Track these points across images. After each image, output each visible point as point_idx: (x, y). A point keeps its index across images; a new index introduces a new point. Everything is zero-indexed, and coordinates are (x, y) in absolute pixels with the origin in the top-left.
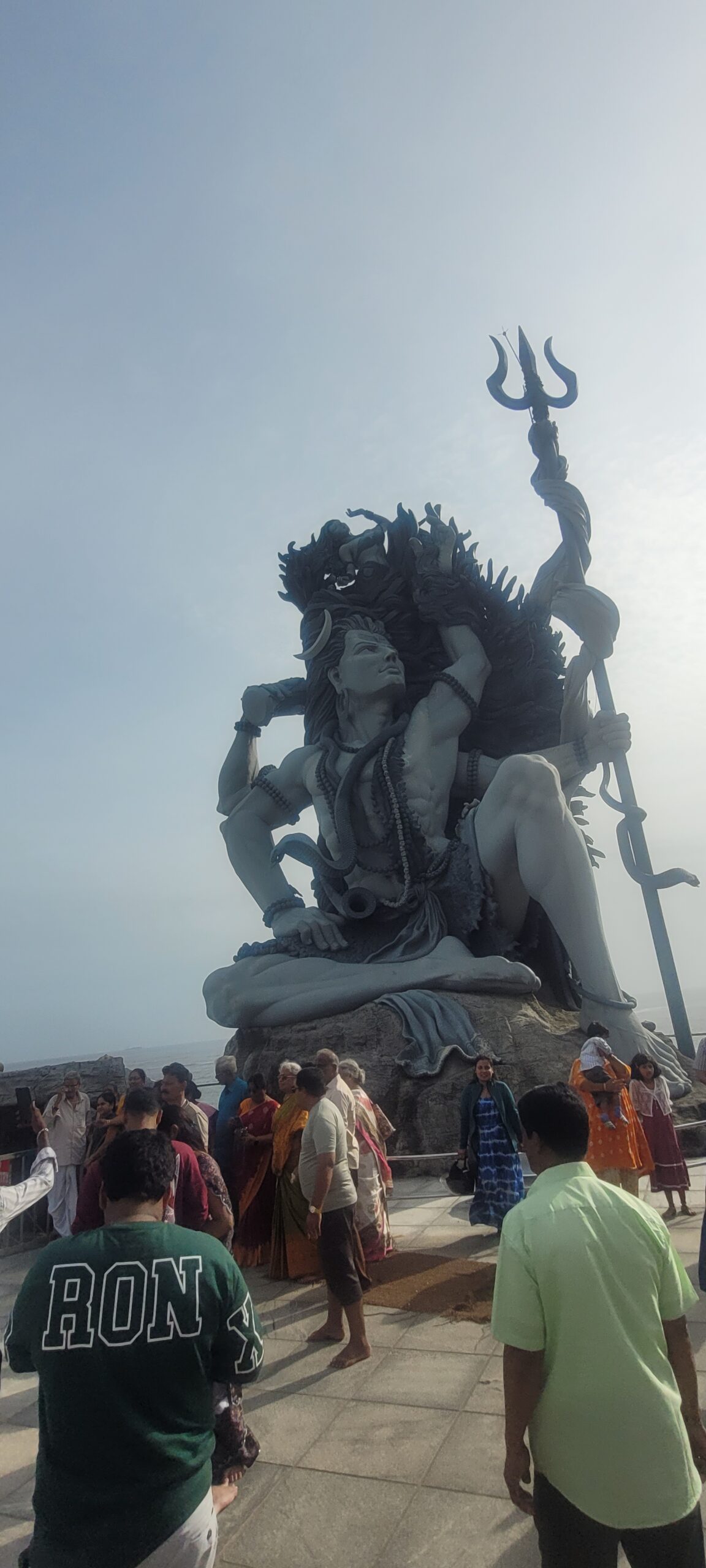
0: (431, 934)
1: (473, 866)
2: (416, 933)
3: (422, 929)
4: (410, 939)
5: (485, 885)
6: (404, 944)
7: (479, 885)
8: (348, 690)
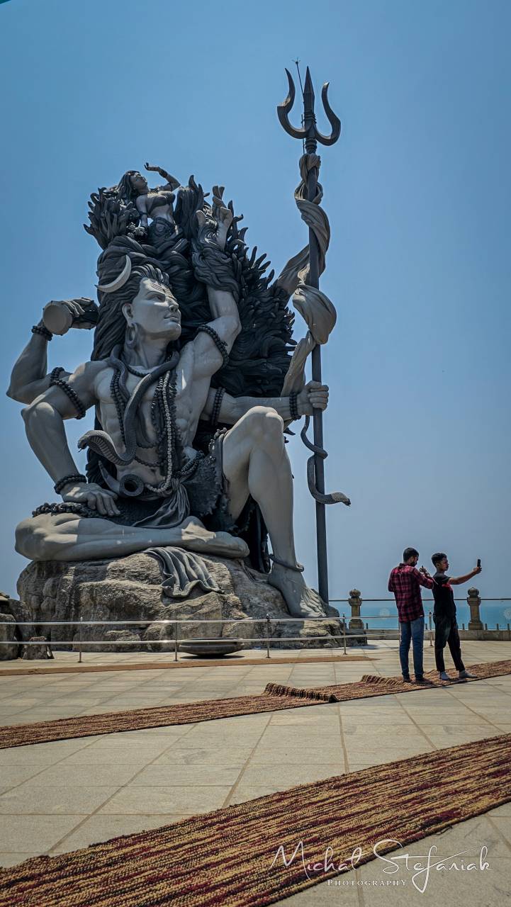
0: (180, 513)
1: (218, 473)
2: (170, 511)
3: (174, 509)
4: (166, 515)
5: (223, 486)
6: (161, 518)
7: (219, 486)
8: (138, 325)
